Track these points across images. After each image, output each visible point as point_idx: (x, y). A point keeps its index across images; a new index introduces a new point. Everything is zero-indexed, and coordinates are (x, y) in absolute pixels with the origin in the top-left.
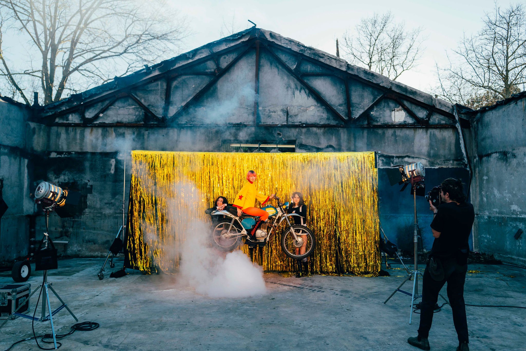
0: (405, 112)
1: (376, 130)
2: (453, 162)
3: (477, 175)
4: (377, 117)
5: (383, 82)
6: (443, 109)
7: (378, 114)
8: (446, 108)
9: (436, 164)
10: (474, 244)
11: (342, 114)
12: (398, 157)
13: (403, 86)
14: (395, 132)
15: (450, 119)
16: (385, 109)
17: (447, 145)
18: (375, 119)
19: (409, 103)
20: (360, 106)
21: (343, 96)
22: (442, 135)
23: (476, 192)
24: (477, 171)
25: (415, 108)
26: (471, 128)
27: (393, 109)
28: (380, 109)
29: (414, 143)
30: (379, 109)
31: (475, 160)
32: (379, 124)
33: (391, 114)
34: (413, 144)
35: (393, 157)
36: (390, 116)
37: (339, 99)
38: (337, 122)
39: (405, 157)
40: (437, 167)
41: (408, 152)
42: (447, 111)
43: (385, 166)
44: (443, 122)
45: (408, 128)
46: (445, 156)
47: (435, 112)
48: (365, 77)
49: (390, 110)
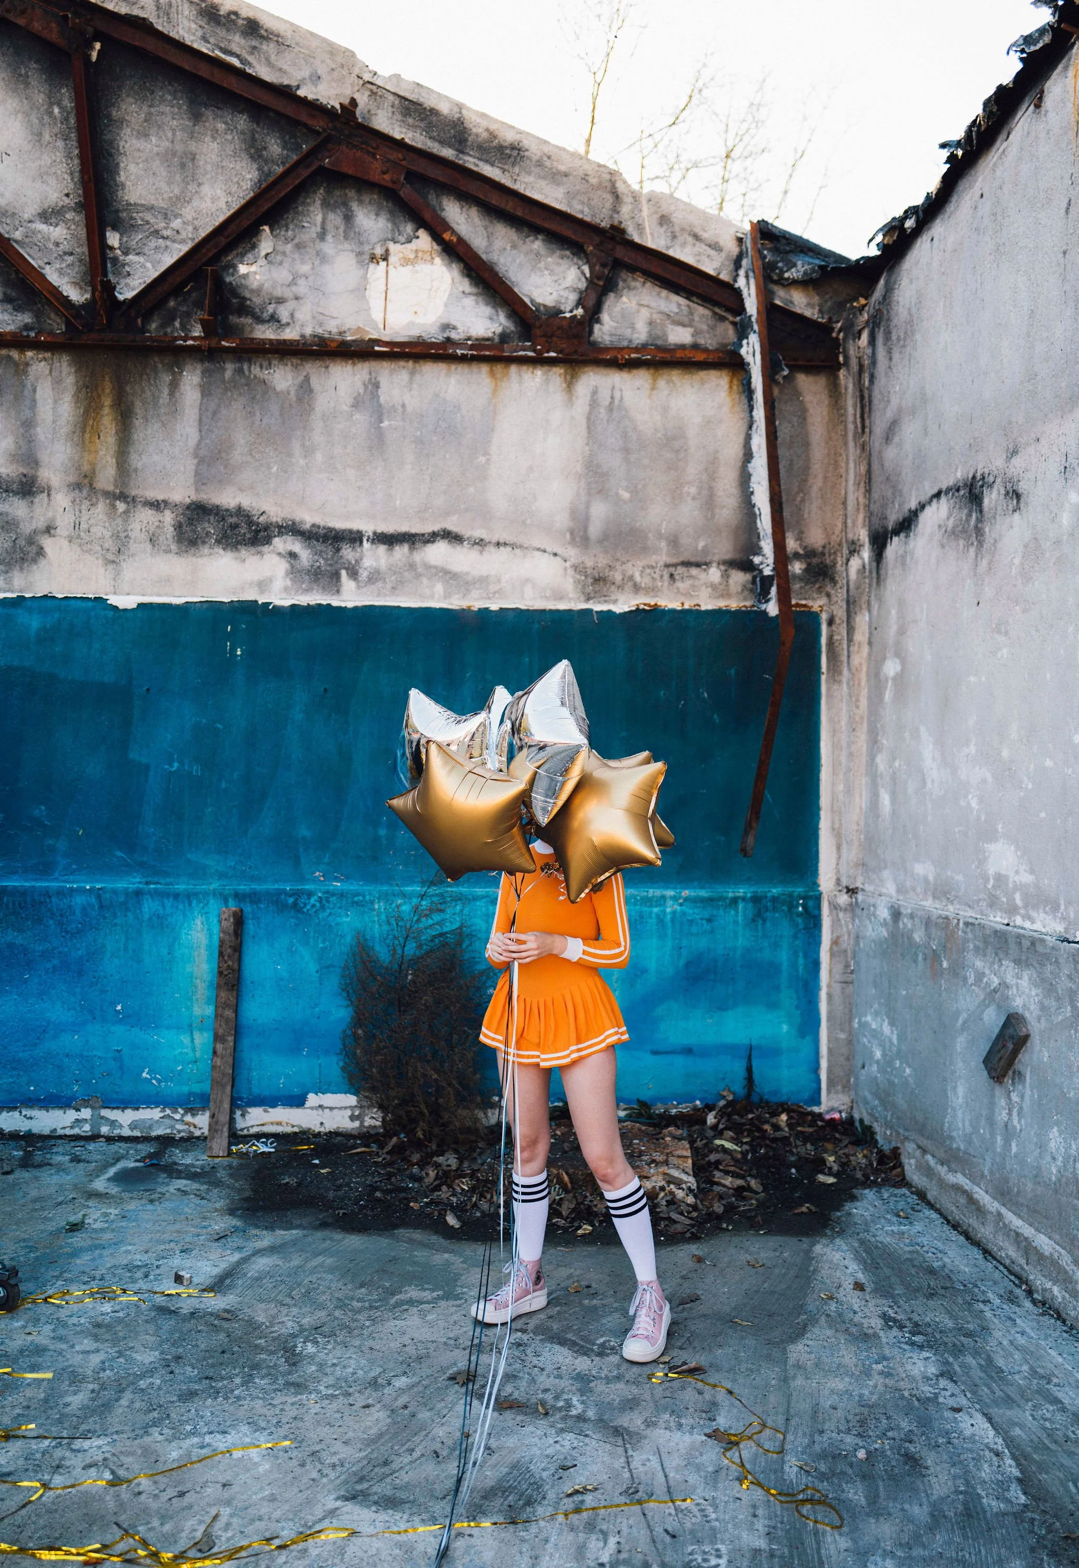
0: (449, 266)
1: (256, 370)
2: (725, 576)
3: (860, 657)
4: (278, 292)
5: (316, 78)
6: (685, 254)
7: (282, 275)
8: (701, 247)
9: (621, 587)
10: (824, 1064)
11: (61, 272)
12: (389, 540)
13: (444, 108)
14: (377, 386)
15: (722, 319)
16: (328, 247)
17: (693, 470)
18: (263, 309)
19: (474, 212)
20: (176, 224)
21: (69, 157)
22: (665, 409)
23: (851, 755)
24: (861, 635)
25: (514, 247)
26: (842, 373)
27: (379, 251)
28: (299, 247)
29: (486, 453)
30: (289, 247)
31: (855, 563)
32: (290, 334)
33: (365, 278)
34: (482, 459)
35: (355, 538)
36: (361, 290)
37: (42, 176)
38: (26, 318)
39: (433, 537)
40: (622, 607)
41: (447, 514)
42: (709, 268)
43: (307, 591)
44: (680, 336)
45: (463, 359)
46: (674, 542)
47: (633, 269)
48: (205, 39)
49: (359, 254)
